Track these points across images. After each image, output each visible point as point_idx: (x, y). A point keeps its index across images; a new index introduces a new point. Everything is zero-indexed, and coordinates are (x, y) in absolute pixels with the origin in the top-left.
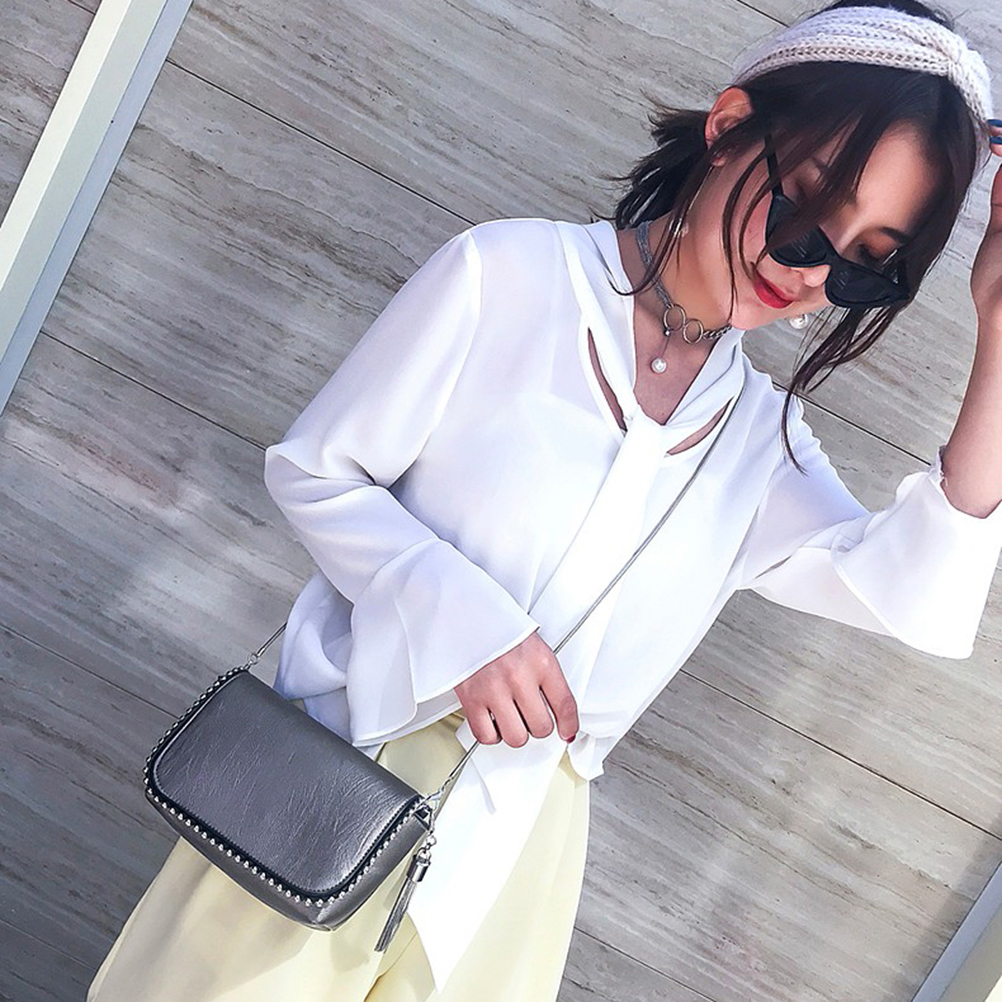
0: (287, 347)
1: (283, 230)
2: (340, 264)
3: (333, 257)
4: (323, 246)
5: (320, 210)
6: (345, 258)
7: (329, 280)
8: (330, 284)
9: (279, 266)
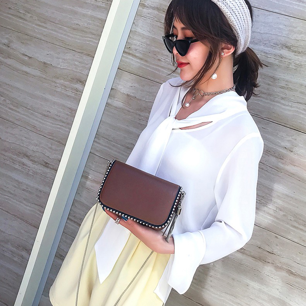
0: (277, 84)
1: (271, 44)
2: (293, 52)
3: (290, 50)
4: (287, 47)
5: (284, 35)
6: (295, 49)
7: (290, 58)
8: (290, 59)
9: (271, 57)
